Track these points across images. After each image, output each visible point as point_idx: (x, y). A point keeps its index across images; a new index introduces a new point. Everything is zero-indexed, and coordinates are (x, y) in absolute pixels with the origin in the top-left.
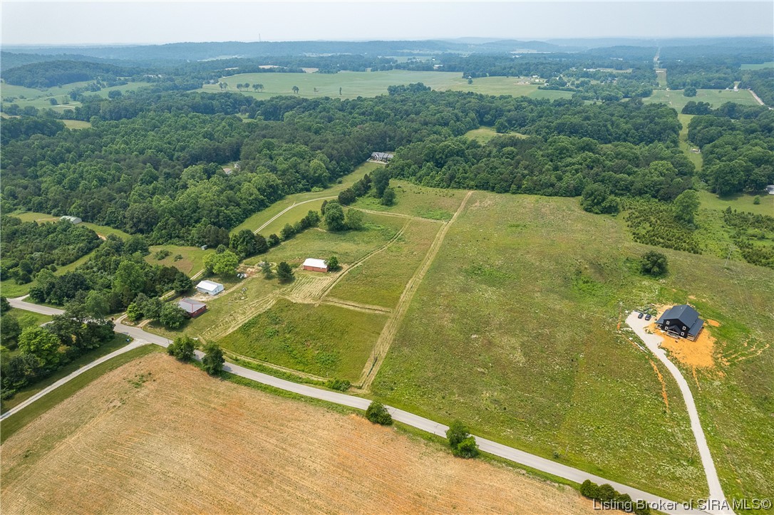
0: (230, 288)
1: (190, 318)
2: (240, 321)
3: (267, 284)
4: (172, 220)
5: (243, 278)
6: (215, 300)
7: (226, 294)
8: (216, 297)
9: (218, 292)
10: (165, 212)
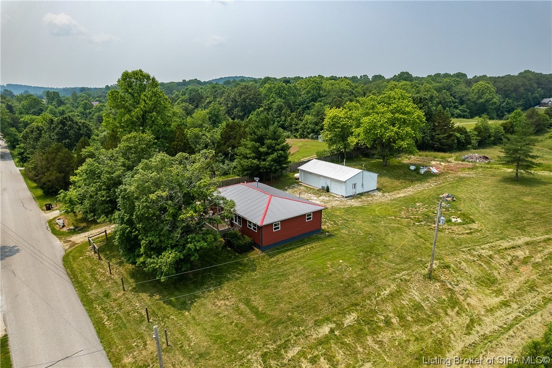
0: (395, 189)
1: (248, 248)
2: (489, 325)
3: (524, 194)
4: (279, 101)
5: (429, 175)
6: (349, 210)
7: (384, 200)
8: (355, 203)
9: (359, 190)
10: (271, 92)
